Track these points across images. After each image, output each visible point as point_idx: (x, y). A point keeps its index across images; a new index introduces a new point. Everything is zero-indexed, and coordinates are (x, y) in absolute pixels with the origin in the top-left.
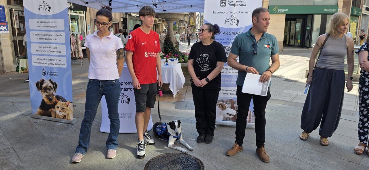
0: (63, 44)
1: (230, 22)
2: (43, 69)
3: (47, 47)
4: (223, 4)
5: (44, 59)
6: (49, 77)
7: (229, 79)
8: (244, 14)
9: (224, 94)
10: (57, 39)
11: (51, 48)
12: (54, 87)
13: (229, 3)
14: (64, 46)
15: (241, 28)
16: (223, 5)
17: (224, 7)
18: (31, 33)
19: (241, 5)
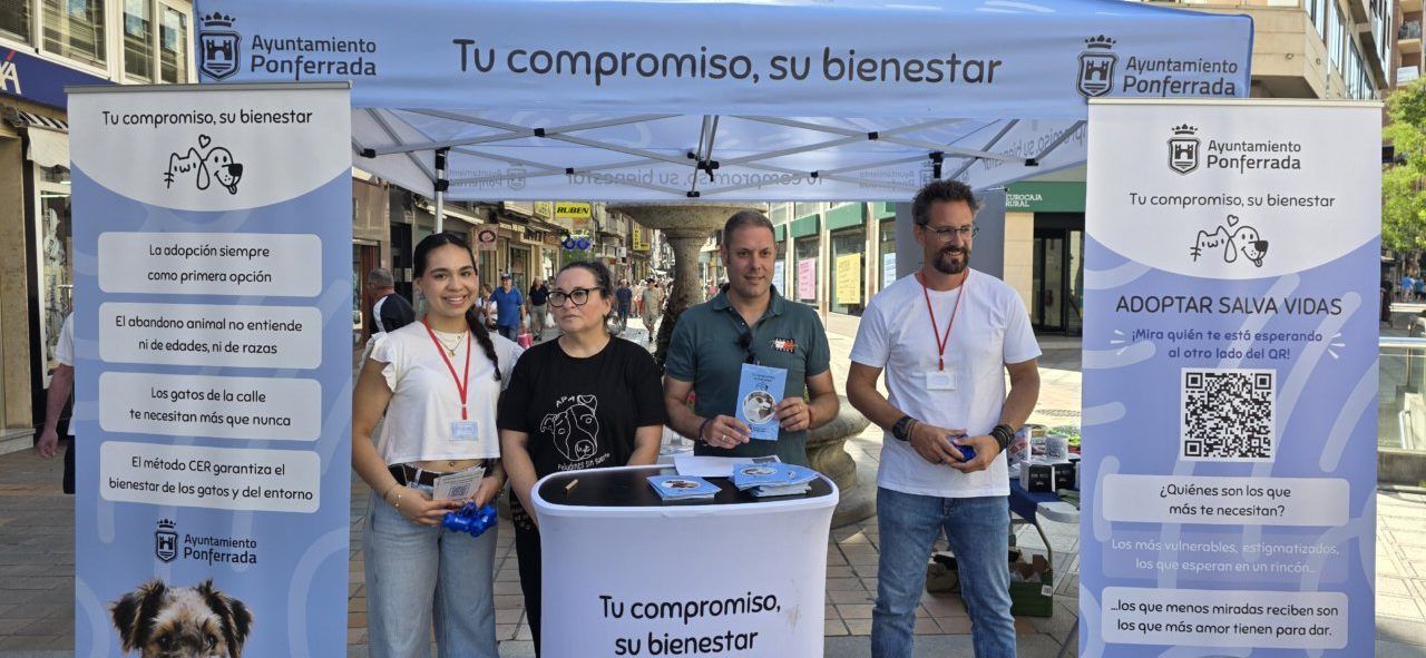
0: (303, 374)
1: (1222, 247)
2: (166, 523)
3: (200, 396)
4: (1184, 156)
5: (177, 466)
6: (200, 571)
7: (1224, 549)
8: (1293, 208)
9: (1201, 629)
10: (272, 349)
11: (228, 397)
12: (226, 629)
13: (1213, 152)
14: (314, 387)
15: (1278, 278)
16: (1184, 164)
17: (1189, 175)
18: (108, 311)
19: (1276, 164)
